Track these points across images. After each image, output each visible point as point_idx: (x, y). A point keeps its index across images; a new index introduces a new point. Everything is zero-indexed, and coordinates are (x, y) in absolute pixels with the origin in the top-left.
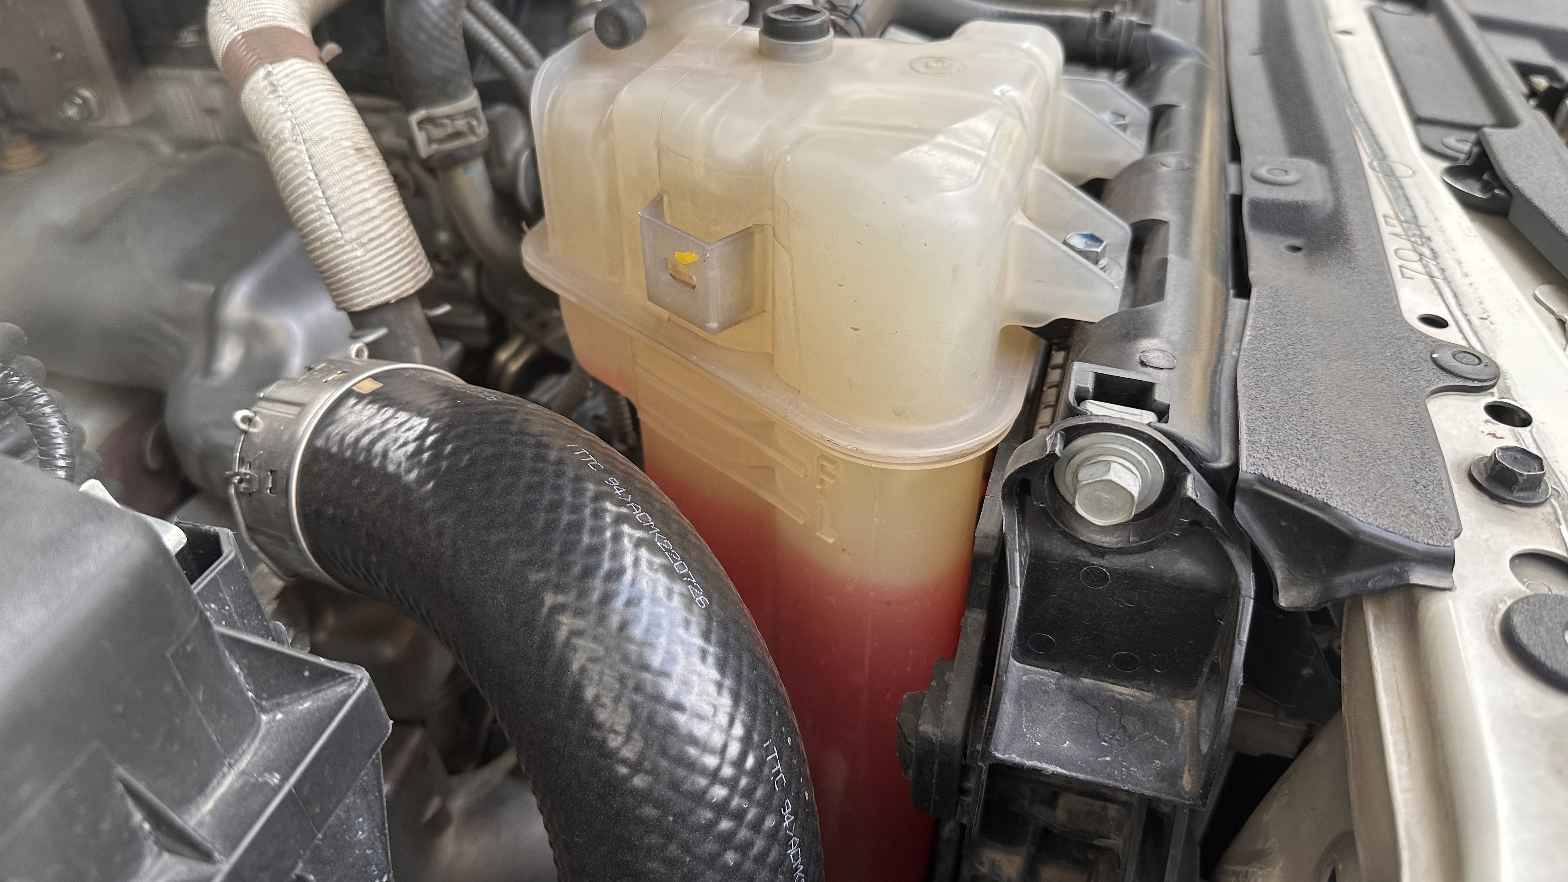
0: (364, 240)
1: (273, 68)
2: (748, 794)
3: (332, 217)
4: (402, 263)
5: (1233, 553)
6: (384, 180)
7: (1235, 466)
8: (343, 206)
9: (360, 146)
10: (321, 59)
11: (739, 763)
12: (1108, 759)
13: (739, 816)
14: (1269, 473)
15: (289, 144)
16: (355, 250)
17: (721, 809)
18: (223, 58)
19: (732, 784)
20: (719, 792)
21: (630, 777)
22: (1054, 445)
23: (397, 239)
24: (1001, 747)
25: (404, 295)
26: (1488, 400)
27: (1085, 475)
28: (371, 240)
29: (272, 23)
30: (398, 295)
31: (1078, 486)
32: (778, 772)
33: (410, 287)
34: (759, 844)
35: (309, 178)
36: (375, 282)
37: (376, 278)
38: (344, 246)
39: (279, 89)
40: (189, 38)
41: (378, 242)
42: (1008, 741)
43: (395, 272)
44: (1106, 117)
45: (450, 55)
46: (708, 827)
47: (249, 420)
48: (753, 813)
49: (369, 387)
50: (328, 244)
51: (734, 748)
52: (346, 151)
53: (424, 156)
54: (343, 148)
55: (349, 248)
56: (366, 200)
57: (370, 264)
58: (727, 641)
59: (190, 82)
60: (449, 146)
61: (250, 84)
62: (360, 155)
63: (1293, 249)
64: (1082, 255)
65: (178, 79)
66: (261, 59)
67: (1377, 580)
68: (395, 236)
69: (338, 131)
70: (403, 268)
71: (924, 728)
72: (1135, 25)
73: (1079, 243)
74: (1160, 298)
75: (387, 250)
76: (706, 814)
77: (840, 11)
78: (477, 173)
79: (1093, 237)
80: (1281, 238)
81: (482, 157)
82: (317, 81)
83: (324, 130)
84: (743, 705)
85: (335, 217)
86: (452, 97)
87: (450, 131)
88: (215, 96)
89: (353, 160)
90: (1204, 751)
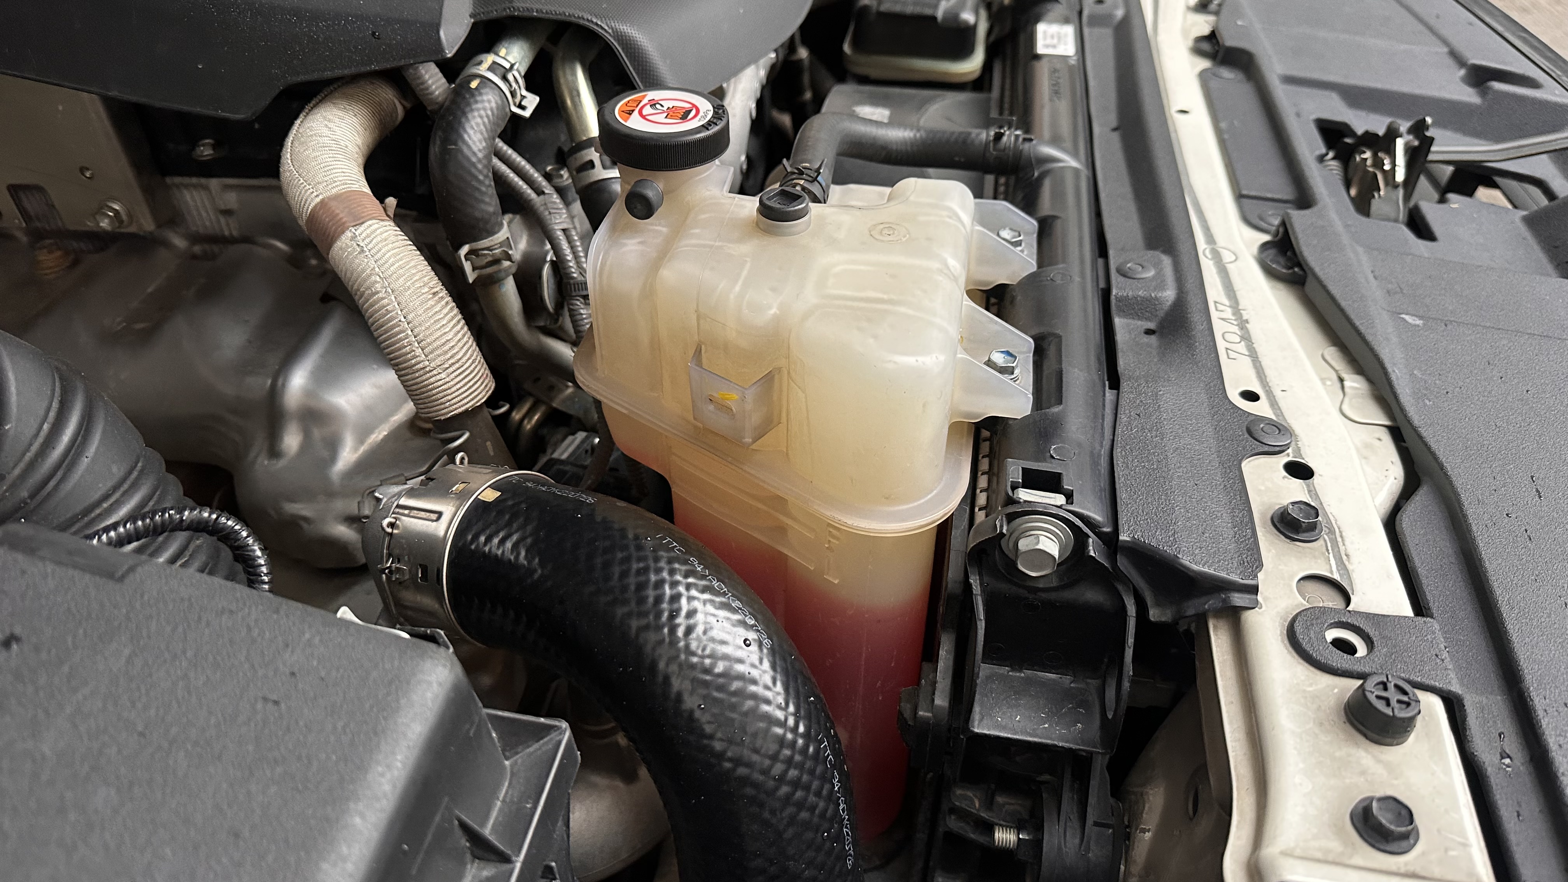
0: (447, 366)
1: (356, 230)
2: (812, 772)
3: (420, 350)
4: (475, 380)
5: (1120, 587)
6: (455, 315)
7: (1116, 530)
8: (429, 340)
9: (435, 290)
10: (388, 216)
11: (804, 751)
12: (1046, 726)
13: (807, 788)
14: (1141, 536)
15: (380, 295)
16: (440, 373)
17: (796, 784)
18: (307, 221)
19: (800, 766)
20: (793, 773)
21: (734, 769)
22: (1001, 526)
23: (470, 361)
24: (976, 723)
25: (479, 404)
26: (1283, 459)
27: (1024, 545)
28: (450, 366)
29: (343, 187)
30: (474, 404)
31: (1019, 553)
32: (828, 755)
33: (482, 398)
34: (822, 804)
35: (400, 321)
36: (456, 397)
37: (457, 393)
38: (431, 371)
39: (365, 249)
40: (205, 151)
41: (457, 365)
42: (981, 720)
43: (470, 387)
44: (1006, 234)
45: (487, 200)
46: (788, 797)
47: (392, 525)
48: (815, 784)
49: (490, 495)
50: (418, 371)
51: (800, 741)
52: (424, 296)
53: (471, 281)
54: (423, 294)
55: (435, 372)
56: (445, 333)
57: (452, 383)
58: (787, 669)
59: (206, 188)
60: (489, 270)
61: (338, 244)
62: (437, 298)
63: (1149, 332)
64: (1003, 370)
65: (195, 186)
66: (344, 223)
67: (1211, 603)
68: (469, 359)
69: (416, 281)
70: (476, 382)
71: (921, 713)
72: (1021, 139)
73: (999, 359)
74: (1060, 402)
75: (464, 371)
76: (785, 789)
77: (806, 174)
78: (509, 288)
79: (1008, 353)
80: (1139, 323)
81: (514, 276)
82: (393, 238)
83: (406, 281)
84: (802, 713)
85: (423, 350)
86: (491, 233)
87: (490, 259)
88: (231, 199)
89: (431, 303)
90: (1110, 717)
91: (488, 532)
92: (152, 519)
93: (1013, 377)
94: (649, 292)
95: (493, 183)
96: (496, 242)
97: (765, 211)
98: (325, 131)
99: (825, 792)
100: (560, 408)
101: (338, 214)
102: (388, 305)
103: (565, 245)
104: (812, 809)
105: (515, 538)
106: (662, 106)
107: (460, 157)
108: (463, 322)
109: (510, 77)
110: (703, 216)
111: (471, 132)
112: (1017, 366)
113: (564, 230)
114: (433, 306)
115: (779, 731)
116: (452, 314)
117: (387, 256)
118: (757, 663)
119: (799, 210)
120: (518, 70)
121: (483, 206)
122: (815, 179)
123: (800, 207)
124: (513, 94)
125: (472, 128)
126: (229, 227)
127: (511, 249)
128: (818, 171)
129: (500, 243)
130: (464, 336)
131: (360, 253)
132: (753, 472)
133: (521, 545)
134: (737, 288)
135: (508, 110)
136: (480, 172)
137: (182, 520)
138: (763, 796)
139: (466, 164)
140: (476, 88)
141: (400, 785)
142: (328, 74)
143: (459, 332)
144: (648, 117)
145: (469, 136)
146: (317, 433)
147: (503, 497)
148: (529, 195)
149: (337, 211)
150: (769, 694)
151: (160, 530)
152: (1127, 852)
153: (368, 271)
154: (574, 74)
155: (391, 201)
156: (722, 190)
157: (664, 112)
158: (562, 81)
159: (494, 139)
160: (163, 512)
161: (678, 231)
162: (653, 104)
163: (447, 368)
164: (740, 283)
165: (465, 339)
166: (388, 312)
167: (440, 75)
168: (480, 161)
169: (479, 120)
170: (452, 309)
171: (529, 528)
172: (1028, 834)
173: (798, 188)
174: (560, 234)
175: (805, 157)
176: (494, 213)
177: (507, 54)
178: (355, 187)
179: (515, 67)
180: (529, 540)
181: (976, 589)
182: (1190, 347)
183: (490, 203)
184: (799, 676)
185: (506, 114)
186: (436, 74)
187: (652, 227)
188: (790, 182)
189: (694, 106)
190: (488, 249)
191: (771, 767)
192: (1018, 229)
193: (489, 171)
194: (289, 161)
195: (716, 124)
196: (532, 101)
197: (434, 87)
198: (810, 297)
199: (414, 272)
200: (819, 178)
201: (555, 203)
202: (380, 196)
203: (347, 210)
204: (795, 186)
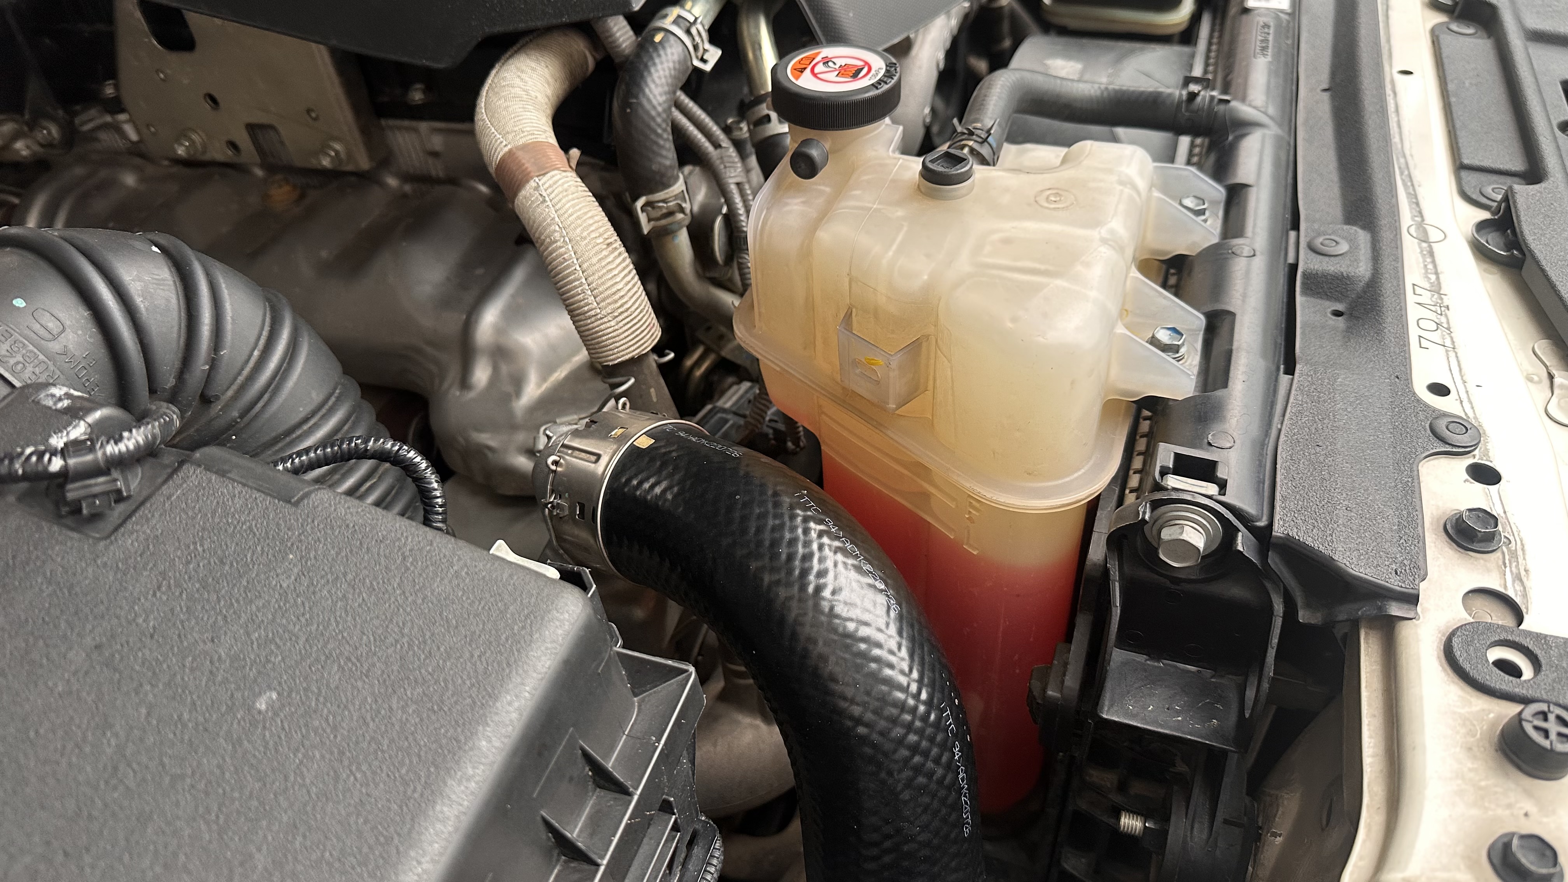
0: (616, 314)
1: (540, 180)
2: (932, 740)
3: (592, 298)
4: (644, 327)
5: (1269, 585)
6: (627, 266)
7: (1270, 525)
8: (601, 289)
9: (610, 241)
10: (571, 167)
11: (925, 718)
12: (1180, 718)
13: (926, 754)
14: (1293, 533)
15: (559, 244)
16: (609, 321)
17: (915, 749)
18: (496, 169)
19: (920, 732)
20: (913, 738)
22: (1144, 513)
23: (639, 310)
24: (1106, 708)
25: (646, 350)
26: (1468, 461)
27: (1167, 534)
28: (620, 314)
29: (530, 137)
30: (639, 352)
31: (1161, 542)
32: (950, 724)
33: (648, 346)
34: (940, 772)
35: (576, 269)
36: (623, 344)
37: (624, 341)
38: (601, 318)
39: (547, 199)
40: (417, 96)
41: (626, 314)
42: (1111, 706)
43: (637, 336)
44: (1189, 202)
45: (664, 153)
46: (907, 761)
47: (556, 463)
48: (935, 751)
49: (645, 442)
50: (590, 317)
51: (922, 708)
52: (600, 246)
53: (646, 232)
54: (598, 244)
55: (605, 320)
56: (616, 283)
57: (620, 331)
58: (914, 636)
59: (416, 130)
60: (663, 222)
61: (523, 193)
62: (610, 249)
63: (1338, 314)
64: (1165, 348)
65: (407, 129)
66: (530, 173)
67: (1365, 610)
68: (637, 308)
69: (593, 231)
70: (643, 331)
71: (1050, 693)
72: (1216, 100)
73: (1164, 336)
74: (1225, 385)
75: (632, 320)
76: (904, 753)
77: (977, 135)
78: (683, 239)
79: (1174, 330)
80: (1327, 303)
81: (688, 227)
82: (573, 189)
83: (583, 230)
84: (926, 680)
85: (595, 298)
86: (666, 186)
87: (664, 211)
88: (437, 142)
89: (605, 253)
90: (1247, 716)
91: (640, 477)
92: (340, 447)
93: (1177, 355)
94: (806, 253)
95: (671, 137)
96: (672, 195)
97: (928, 174)
98: (517, 81)
99: (944, 759)
100: (729, 357)
101: (523, 165)
102: (566, 253)
103: (737, 199)
104: (930, 775)
105: (664, 485)
106: (835, 64)
107: (640, 111)
108: (634, 272)
109: (694, 31)
110: (865, 178)
111: (652, 86)
112: (1183, 344)
113: (738, 184)
114: (606, 257)
115: (900, 695)
116: (624, 265)
117: (567, 206)
118: (883, 627)
119: (962, 173)
120: (701, 23)
121: (660, 159)
122: (985, 140)
123: (963, 170)
124: (696, 47)
125: (654, 81)
126: (436, 169)
127: (685, 201)
128: (989, 132)
129: (675, 196)
130: (634, 285)
131: (542, 202)
132: (895, 438)
133: (668, 492)
134: (891, 253)
135: (689, 63)
136: (659, 125)
137: (366, 450)
138: (881, 758)
139: (646, 118)
140: (660, 42)
141: (526, 714)
142: (522, 26)
143: (629, 282)
144: (819, 76)
145: (651, 91)
146: (504, 369)
147: (655, 445)
148: (707, 148)
149: (523, 161)
150: (892, 659)
151: (347, 457)
152: (1255, 855)
153: (548, 221)
154: (758, 27)
155: (575, 153)
156: (888, 150)
157: (836, 70)
158: (745, 33)
159: (674, 92)
160: (351, 441)
161: (840, 190)
162: (826, 61)
163: (617, 317)
164: (894, 247)
165: (635, 289)
166: (565, 260)
167: (628, 28)
168: (659, 114)
169: (661, 73)
170: (624, 260)
171: (677, 477)
172: (1155, 823)
173: (966, 150)
174: (733, 188)
175: (978, 116)
176: (671, 167)
177: (692, 7)
178: (542, 138)
179: (699, 21)
180: (676, 489)
181: (1115, 574)
182: (1380, 332)
183: (668, 155)
184: (925, 645)
185: (688, 68)
186: (624, 27)
187: (815, 187)
188: (958, 144)
189: (866, 63)
190: (664, 201)
191: (890, 730)
192: (1202, 197)
193: (668, 125)
194: (483, 111)
195: (886, 83)
196: (714, 55)
197: (621, 40)
198: (964, 264)
199: (591, 221)
200: (990, 139)
201: (730, 156)
202: (565, 147)
203: (533, 160)
204: (962, 147)
